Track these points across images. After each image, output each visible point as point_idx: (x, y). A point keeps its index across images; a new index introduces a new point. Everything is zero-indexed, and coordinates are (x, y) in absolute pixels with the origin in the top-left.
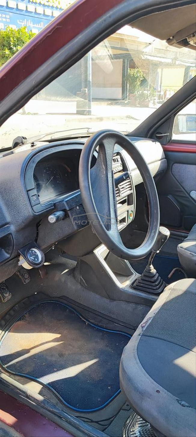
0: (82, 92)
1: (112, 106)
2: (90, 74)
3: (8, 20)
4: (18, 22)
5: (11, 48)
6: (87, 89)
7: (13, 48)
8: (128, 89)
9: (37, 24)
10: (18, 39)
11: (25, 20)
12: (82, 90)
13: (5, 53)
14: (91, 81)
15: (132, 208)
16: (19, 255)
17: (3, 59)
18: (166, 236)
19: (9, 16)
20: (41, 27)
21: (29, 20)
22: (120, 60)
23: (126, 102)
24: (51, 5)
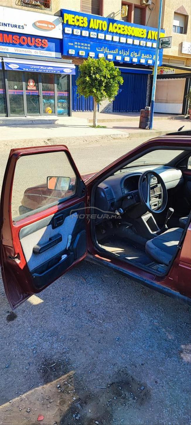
0: (146, 110)
1: (172, 120)
2: (154, 95)
3: (89, 48)
4: (97, 50)
5: (91, 75)
6: (150, 108)
7: (92, 76)
8: (189, 105)
9: (113, 51)
10: (98, 68)
11: (103, 47)
12: (146, 108)
13: (86, 79)
14: (154, 101)
15: (161, 200)
16: (115, 210)
17: (84, 84)
18: (172, 212)
19: (90, 45)
20: (116, 53)
21: (106, 48)
22: (184, 79)
23: (186, 117)
24: (126, 34)
